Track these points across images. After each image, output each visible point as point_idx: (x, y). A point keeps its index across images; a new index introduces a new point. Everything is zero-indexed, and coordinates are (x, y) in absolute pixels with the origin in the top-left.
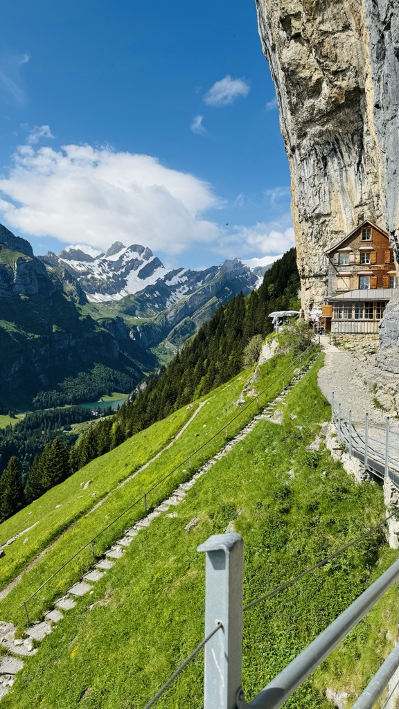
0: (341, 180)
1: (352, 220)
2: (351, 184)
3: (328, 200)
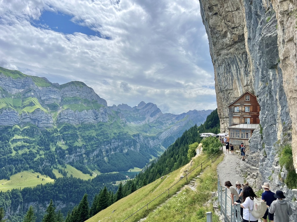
0: (237, 75)
2: (242, 76)
3: (231, 83)
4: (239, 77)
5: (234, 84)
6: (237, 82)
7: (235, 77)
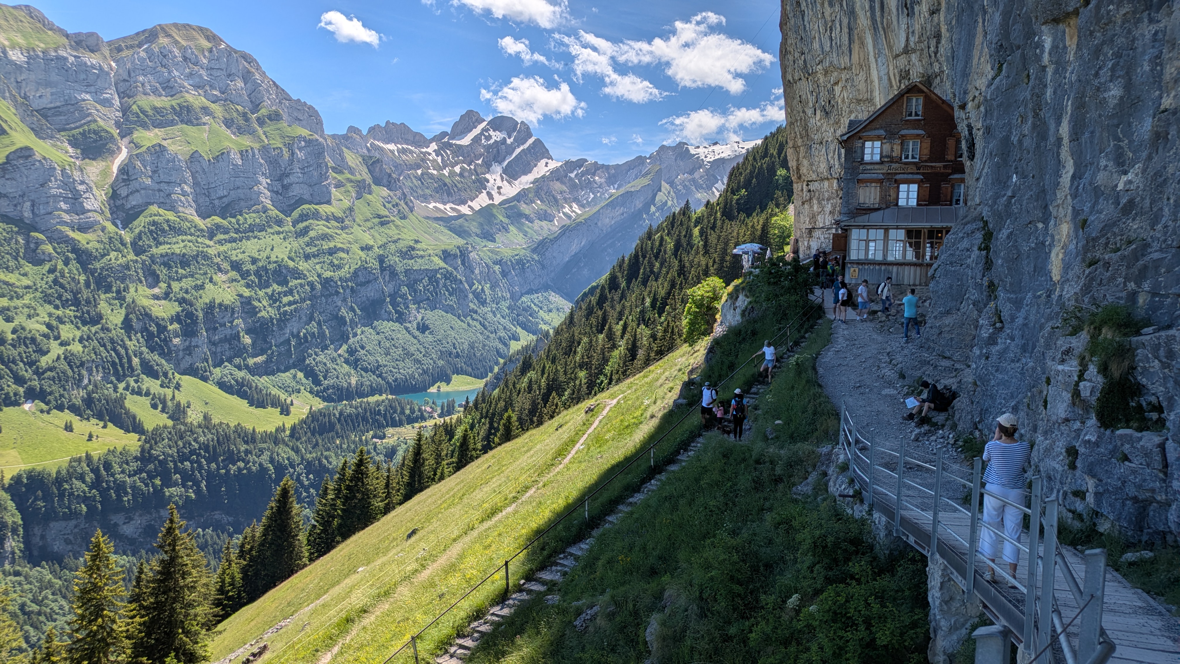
1: (889, 79)
2: (889, 14)
3: (847, 43)
4: (878, 19)
5: (856, 47)
6: (869, 41)
7: (863, 21)
